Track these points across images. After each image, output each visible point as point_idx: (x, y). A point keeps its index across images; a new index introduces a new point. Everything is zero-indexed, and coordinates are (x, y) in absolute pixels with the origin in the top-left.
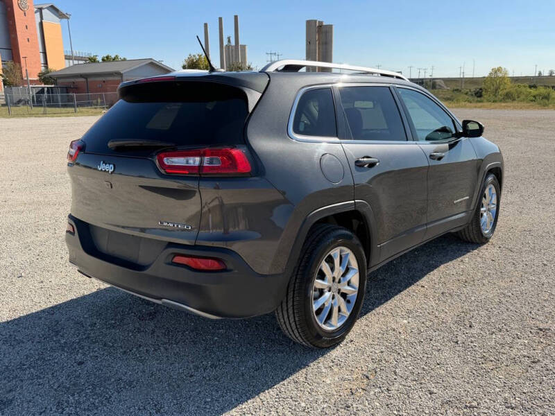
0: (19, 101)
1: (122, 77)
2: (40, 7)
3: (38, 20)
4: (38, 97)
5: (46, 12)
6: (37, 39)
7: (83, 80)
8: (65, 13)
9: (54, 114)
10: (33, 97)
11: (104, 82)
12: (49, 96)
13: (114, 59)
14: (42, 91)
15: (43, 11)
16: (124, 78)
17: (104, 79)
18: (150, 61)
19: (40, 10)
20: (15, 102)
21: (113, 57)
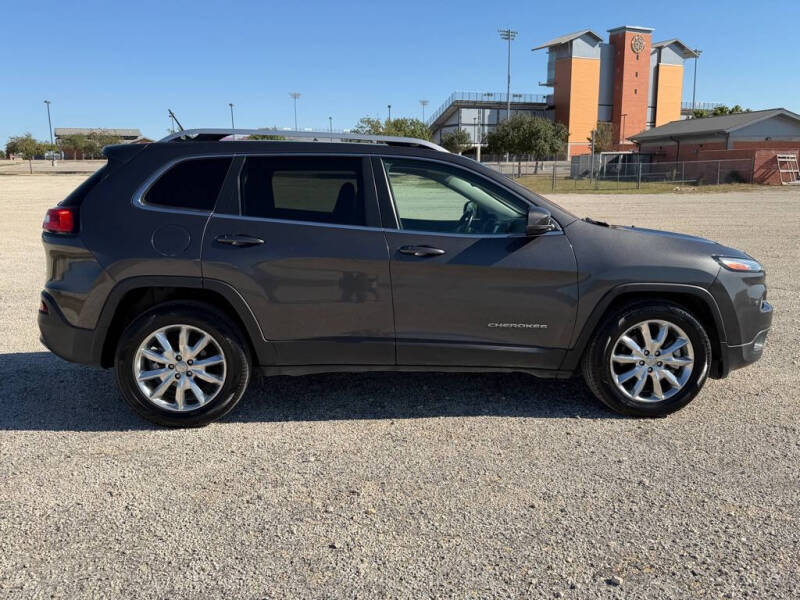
0: (586, 173)
1: (727, 138)
2: (659, 45)
3: (653, 64)
4: (608, 167)
5: (666, 52)
6: (647, 91)
7: (673, 143)
8: (692, 49)
9: (608, 191)
10: (602, 168)
11: (701, 146)
12: (623, 167)
13: (731, 113)
14: (616, 160)
15: (663, 51)
16: (731, 140)
17: (701, 141)
18: (779, 112)
19: (659, 49)
20: (580, 173)
21: (730, 108)
